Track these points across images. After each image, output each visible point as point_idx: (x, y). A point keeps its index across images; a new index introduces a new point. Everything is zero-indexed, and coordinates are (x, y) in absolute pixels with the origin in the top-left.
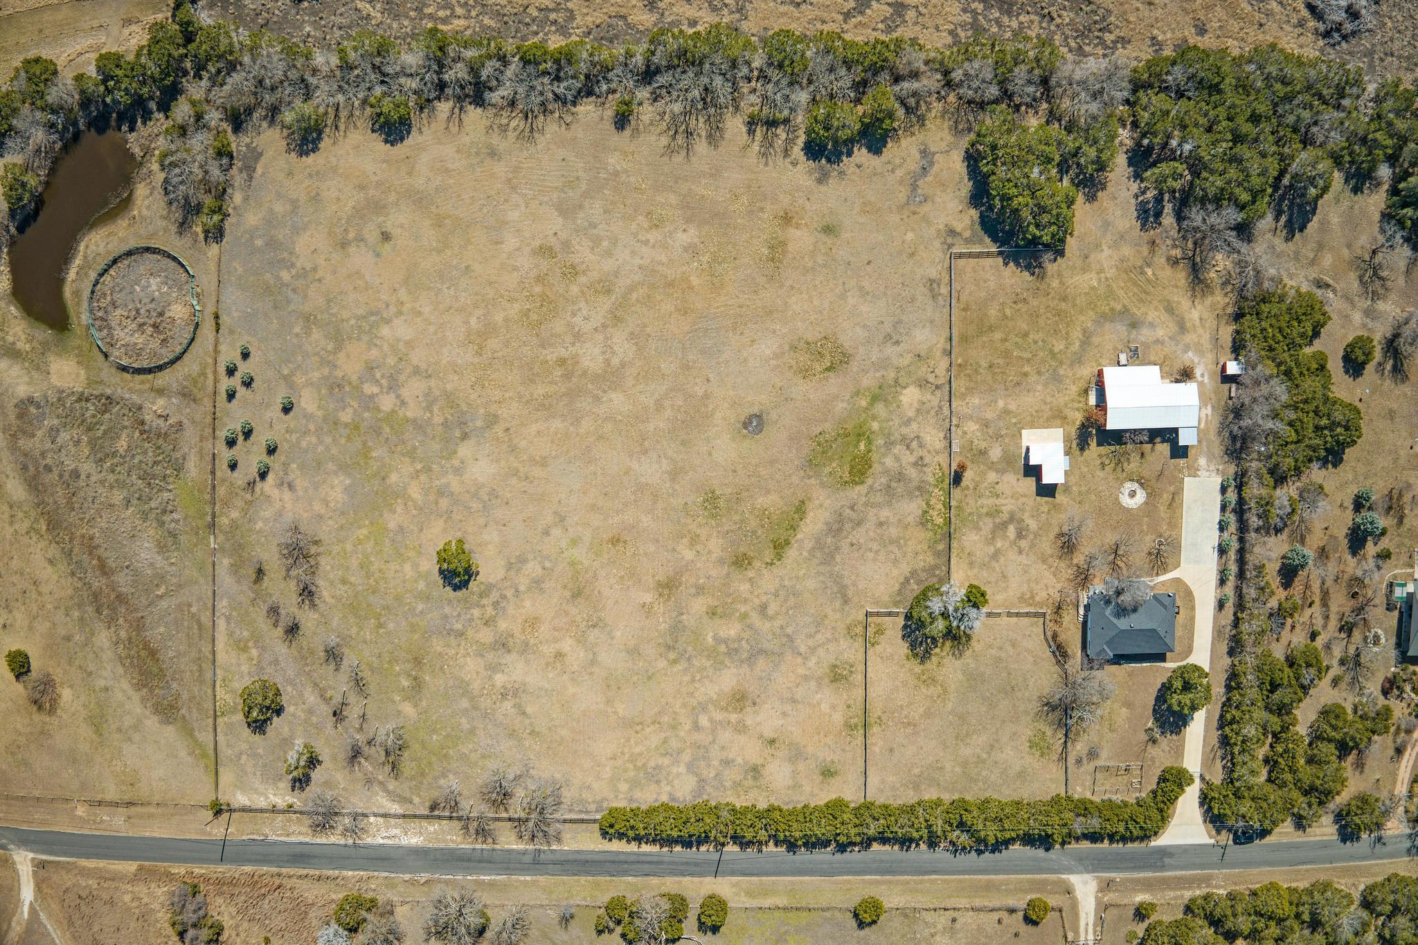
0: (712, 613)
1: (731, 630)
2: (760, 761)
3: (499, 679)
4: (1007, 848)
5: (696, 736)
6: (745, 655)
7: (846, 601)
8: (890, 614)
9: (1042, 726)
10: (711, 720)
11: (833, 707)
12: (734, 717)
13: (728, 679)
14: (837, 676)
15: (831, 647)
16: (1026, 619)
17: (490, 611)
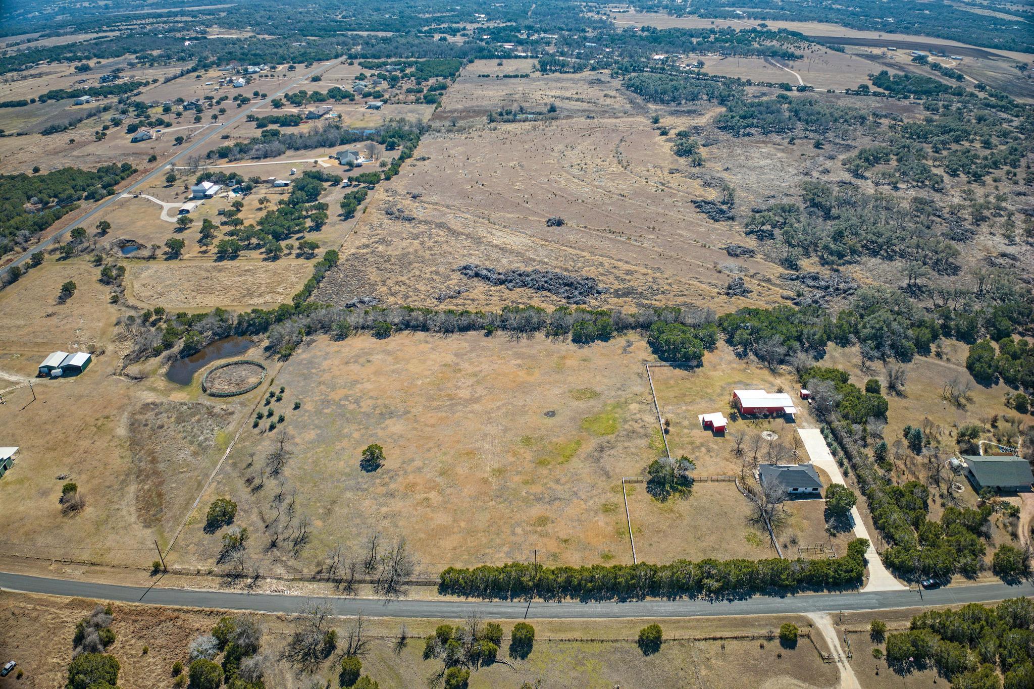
0: (526, 483)
1: (537, 489)
2: (558, 551)
3: (384, 510)
4: (750, 597)
5: (514, 538)
6: (546, 501)
7: (609, 477)
8: (637, 482)
9: (752, 530)
10: (523, 530)
11: (607, 523)
12: (539, 529)
13: (536, 511)
14: (607, 509)
15: (602, 496)
16: (724, 483)
17: (387, 480)
